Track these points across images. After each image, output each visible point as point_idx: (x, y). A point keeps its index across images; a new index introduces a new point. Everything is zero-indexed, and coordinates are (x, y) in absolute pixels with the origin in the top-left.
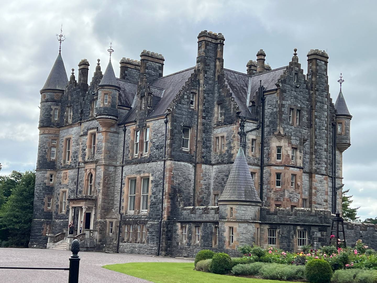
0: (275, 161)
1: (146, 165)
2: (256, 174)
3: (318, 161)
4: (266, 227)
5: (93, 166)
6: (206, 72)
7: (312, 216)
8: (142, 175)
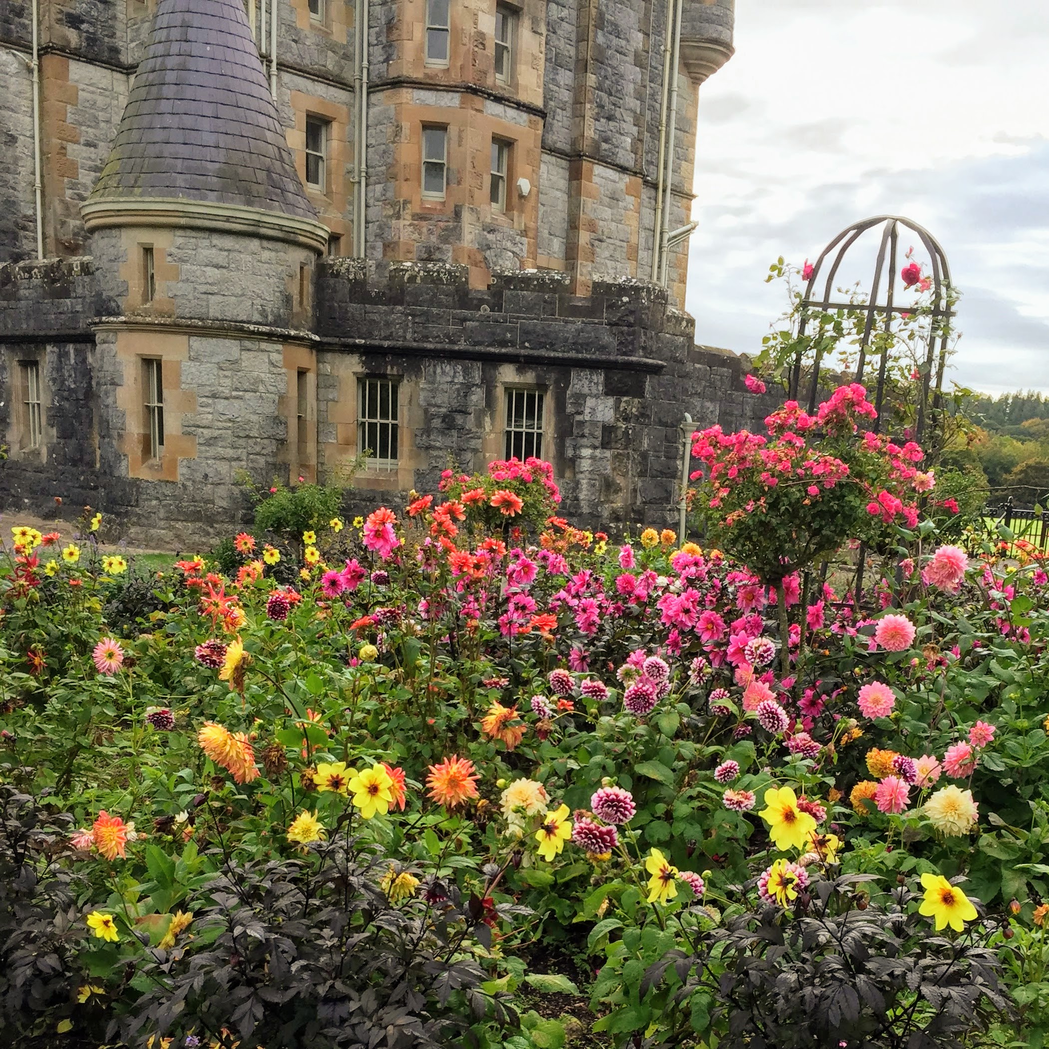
0: (418, 62)
2: (335, 125)
3: (608, 107)
4: (353, 365)
7: (576, 311)
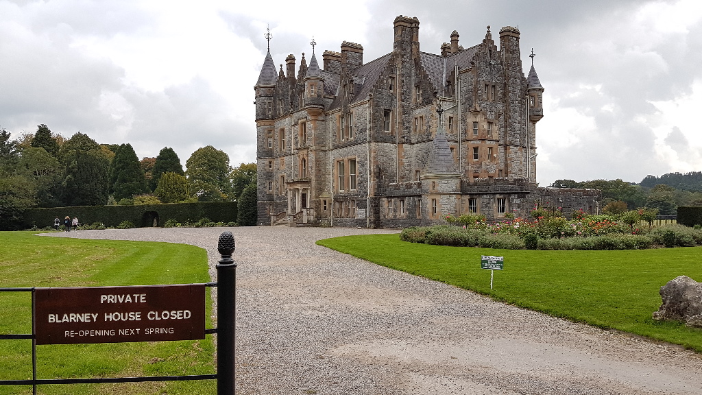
1: (352, 148)
2: (454, 149)
3: (512, 134)
4: (468, 197)
5: (305, 152)
6: (403, 56)
7: (511, 184)
8: (349, 157)
